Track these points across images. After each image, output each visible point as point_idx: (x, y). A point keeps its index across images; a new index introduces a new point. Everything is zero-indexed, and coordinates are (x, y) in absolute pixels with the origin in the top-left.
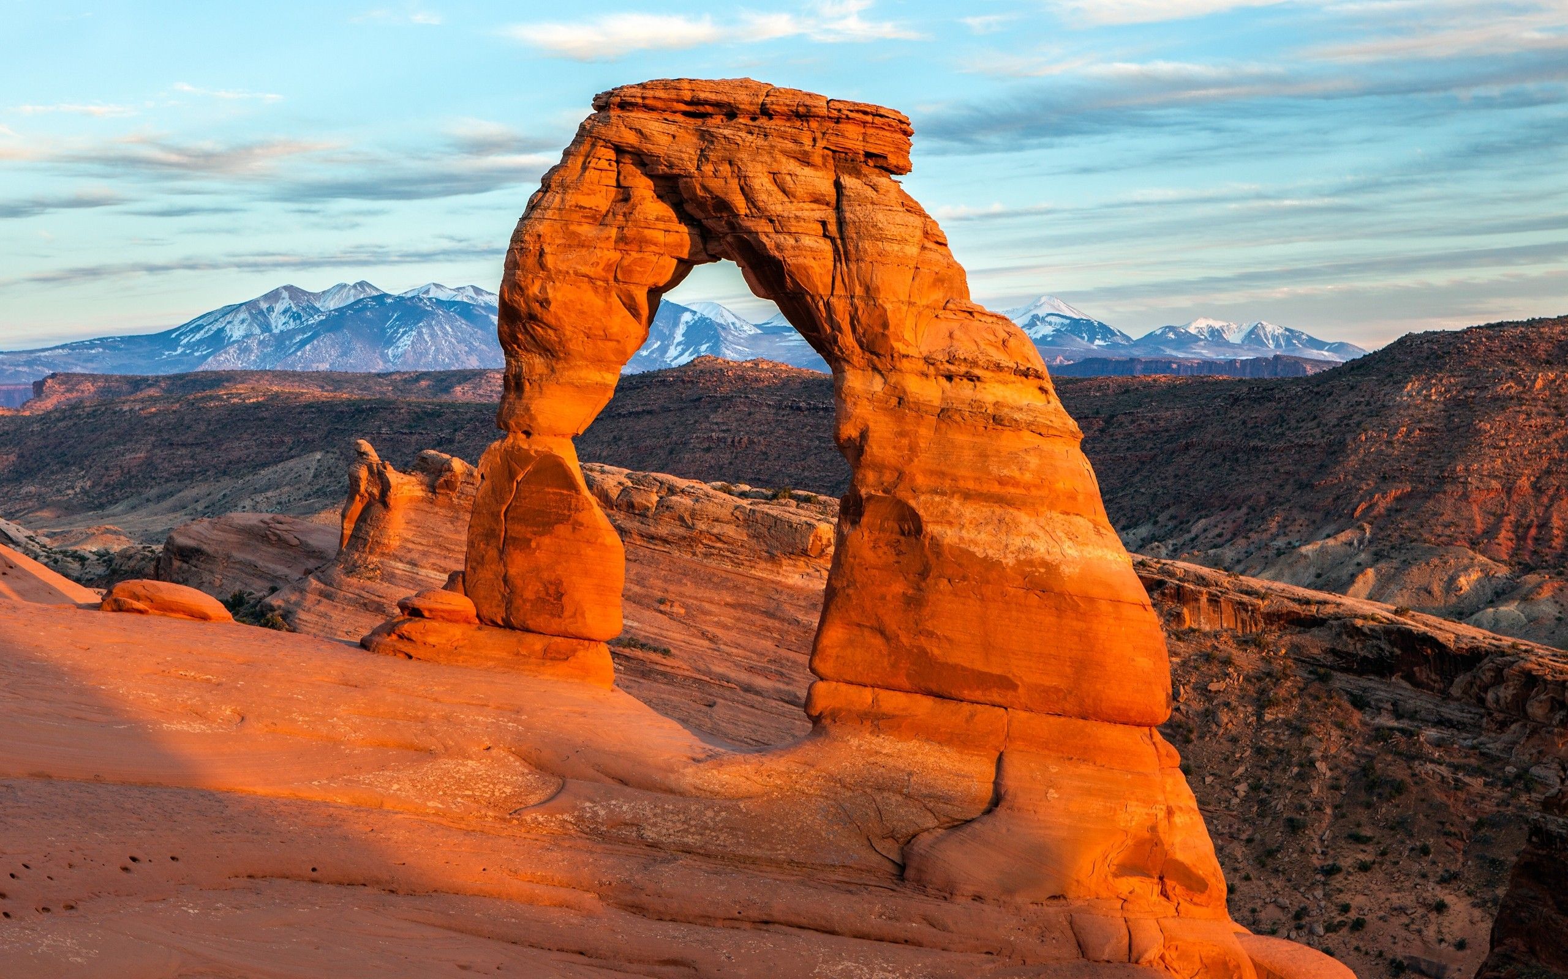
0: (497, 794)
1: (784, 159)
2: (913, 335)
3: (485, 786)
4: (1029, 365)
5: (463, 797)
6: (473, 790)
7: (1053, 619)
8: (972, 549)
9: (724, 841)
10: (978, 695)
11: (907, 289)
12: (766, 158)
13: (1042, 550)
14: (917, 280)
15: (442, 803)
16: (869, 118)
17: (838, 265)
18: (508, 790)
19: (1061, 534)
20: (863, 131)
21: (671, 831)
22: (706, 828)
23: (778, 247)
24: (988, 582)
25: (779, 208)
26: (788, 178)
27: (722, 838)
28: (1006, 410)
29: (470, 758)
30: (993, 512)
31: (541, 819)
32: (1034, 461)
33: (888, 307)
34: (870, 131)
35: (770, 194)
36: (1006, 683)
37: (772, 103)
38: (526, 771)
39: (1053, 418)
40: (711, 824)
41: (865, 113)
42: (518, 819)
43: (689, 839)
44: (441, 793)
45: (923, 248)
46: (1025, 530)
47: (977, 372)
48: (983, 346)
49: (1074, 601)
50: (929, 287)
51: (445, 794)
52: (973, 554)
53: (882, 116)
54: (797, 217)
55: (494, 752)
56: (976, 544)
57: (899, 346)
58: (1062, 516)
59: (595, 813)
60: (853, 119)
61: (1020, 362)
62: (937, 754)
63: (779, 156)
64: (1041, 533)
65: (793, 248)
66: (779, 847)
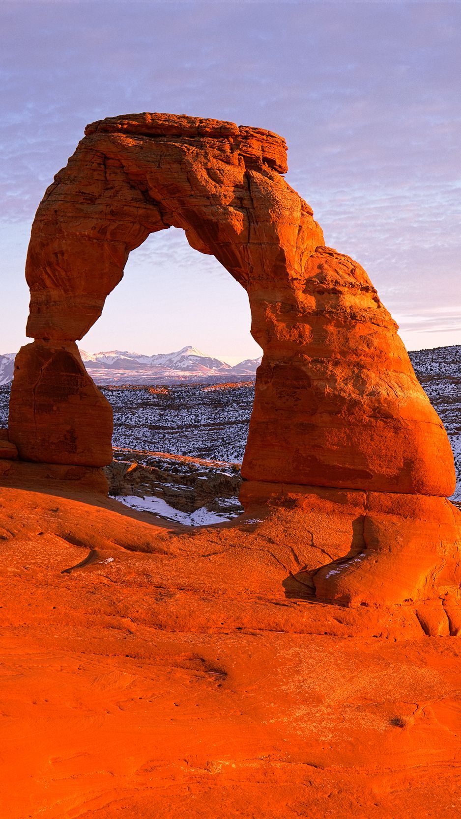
0: (52, 561)
1: (214, 160)
2: (299, 266)
3: (43, 557)
4: (368, 285)
5: (30, 564)
6: (36, 559)
7: (393, 434)
8: (342, 394)
9: (203, 580)
10: (349, 484)
11: (295, 239)
12: (203, 160)
13: (385, 393)
14: (301, 233)
15: (17, 568)
16: (265, 137)
17: (252, 224)
18: (59, 558)
19: (394, 384)
20: (261, 145)
21: (169, 577)
22: (191, 574)
23: (213, 214)
24: (353, 414)
25: (213, 191)
26: (218, 171)
27: (202, 579)
28: (357, 311)
29: (30, 540)
30: (353, 372)
31: (83, 575)
32: (376, 342)
33: (285, 249)
34: (266, 145)
35: (207, 182)
36: (366, 475)
37: (205, 127)
38: (68, 546)
39: (384, 316)
40: (193, 571)
41: (263, 134)
42: (69, 576)
43: (181, 581)
44: (15, 562)
45: (303, 215)
46: (373, 382)
47: (340, 288)
48: (341, 273)
49: (405, 423)
50: (308, 238)
51: (18, 563)
52: (343, 398)
53: (272, 137)
54: (225, 196)
55: (45, 536)
56: (345, 392)
57: (293, 274)
58: (394, 374)
59: (119, 569)
60: (256, 137)
61: (362, 283)
62: (326, 520)
63: (211, 158)
64: (383, 383)
65: (224, 214)
66: (238, 582)
